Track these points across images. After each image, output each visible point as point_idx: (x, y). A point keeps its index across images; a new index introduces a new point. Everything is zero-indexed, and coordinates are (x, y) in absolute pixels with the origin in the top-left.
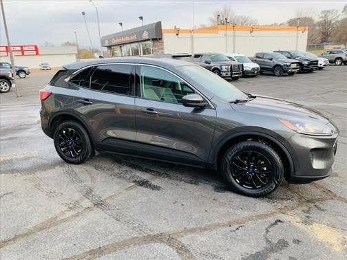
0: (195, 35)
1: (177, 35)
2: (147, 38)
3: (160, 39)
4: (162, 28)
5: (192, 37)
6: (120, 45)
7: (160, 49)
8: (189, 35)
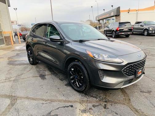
0: (139, 12)
1: (128, 13)
2: (113, 15)
3: (119, 15)
4: (120, 10)
5: (137, 13)
6: (103, 19)
7: (119, 20)
8: (135, 12)
